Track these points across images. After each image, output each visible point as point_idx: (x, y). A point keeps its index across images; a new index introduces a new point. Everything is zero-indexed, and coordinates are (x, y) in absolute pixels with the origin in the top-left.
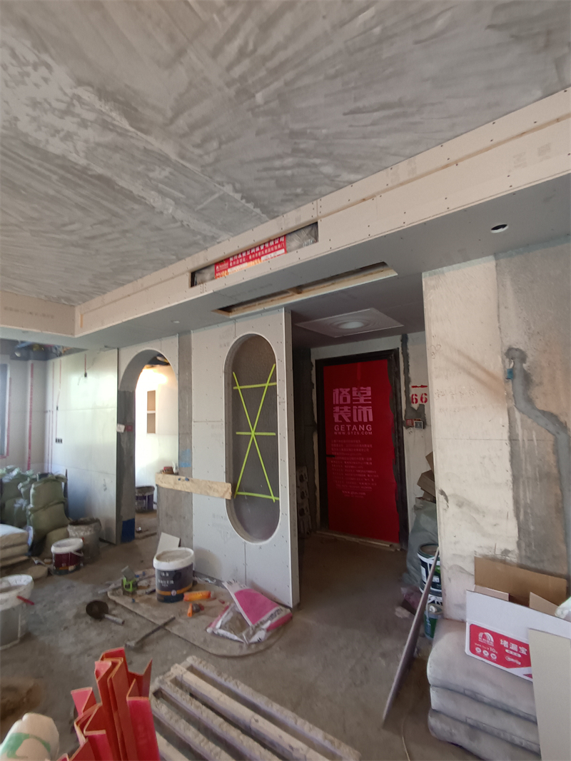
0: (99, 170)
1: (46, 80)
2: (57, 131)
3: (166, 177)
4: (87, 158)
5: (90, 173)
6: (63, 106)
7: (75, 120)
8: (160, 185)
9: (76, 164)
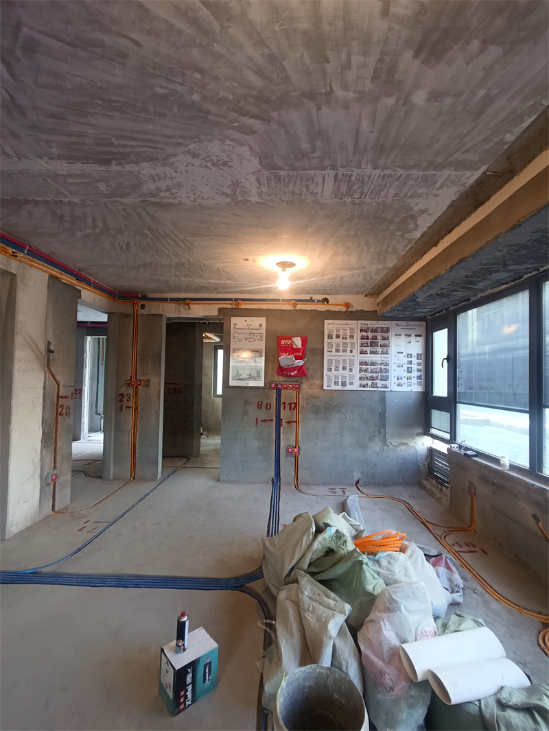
0: (115, 168)
1: (189, 197)
2: (159, 179)
3: (97, 187)
4: (132, 172)
5: (114, 162)
6: (174, 191)
7: (163, 189)
8: (87, 180)
9: (126, 163)
